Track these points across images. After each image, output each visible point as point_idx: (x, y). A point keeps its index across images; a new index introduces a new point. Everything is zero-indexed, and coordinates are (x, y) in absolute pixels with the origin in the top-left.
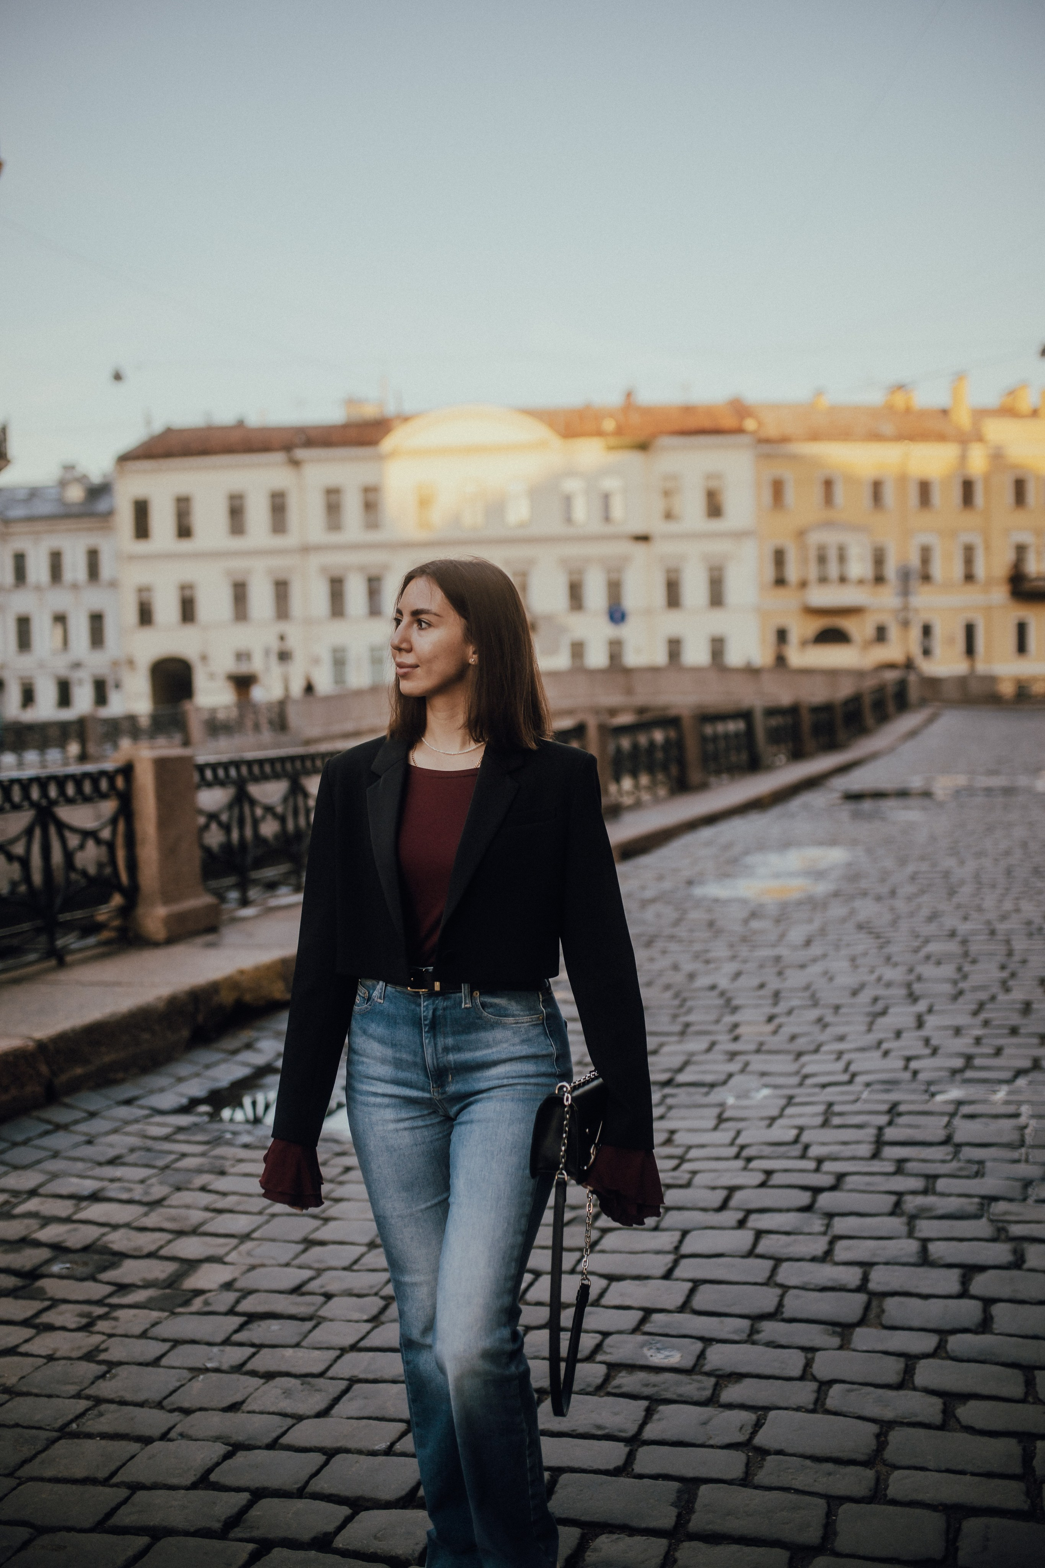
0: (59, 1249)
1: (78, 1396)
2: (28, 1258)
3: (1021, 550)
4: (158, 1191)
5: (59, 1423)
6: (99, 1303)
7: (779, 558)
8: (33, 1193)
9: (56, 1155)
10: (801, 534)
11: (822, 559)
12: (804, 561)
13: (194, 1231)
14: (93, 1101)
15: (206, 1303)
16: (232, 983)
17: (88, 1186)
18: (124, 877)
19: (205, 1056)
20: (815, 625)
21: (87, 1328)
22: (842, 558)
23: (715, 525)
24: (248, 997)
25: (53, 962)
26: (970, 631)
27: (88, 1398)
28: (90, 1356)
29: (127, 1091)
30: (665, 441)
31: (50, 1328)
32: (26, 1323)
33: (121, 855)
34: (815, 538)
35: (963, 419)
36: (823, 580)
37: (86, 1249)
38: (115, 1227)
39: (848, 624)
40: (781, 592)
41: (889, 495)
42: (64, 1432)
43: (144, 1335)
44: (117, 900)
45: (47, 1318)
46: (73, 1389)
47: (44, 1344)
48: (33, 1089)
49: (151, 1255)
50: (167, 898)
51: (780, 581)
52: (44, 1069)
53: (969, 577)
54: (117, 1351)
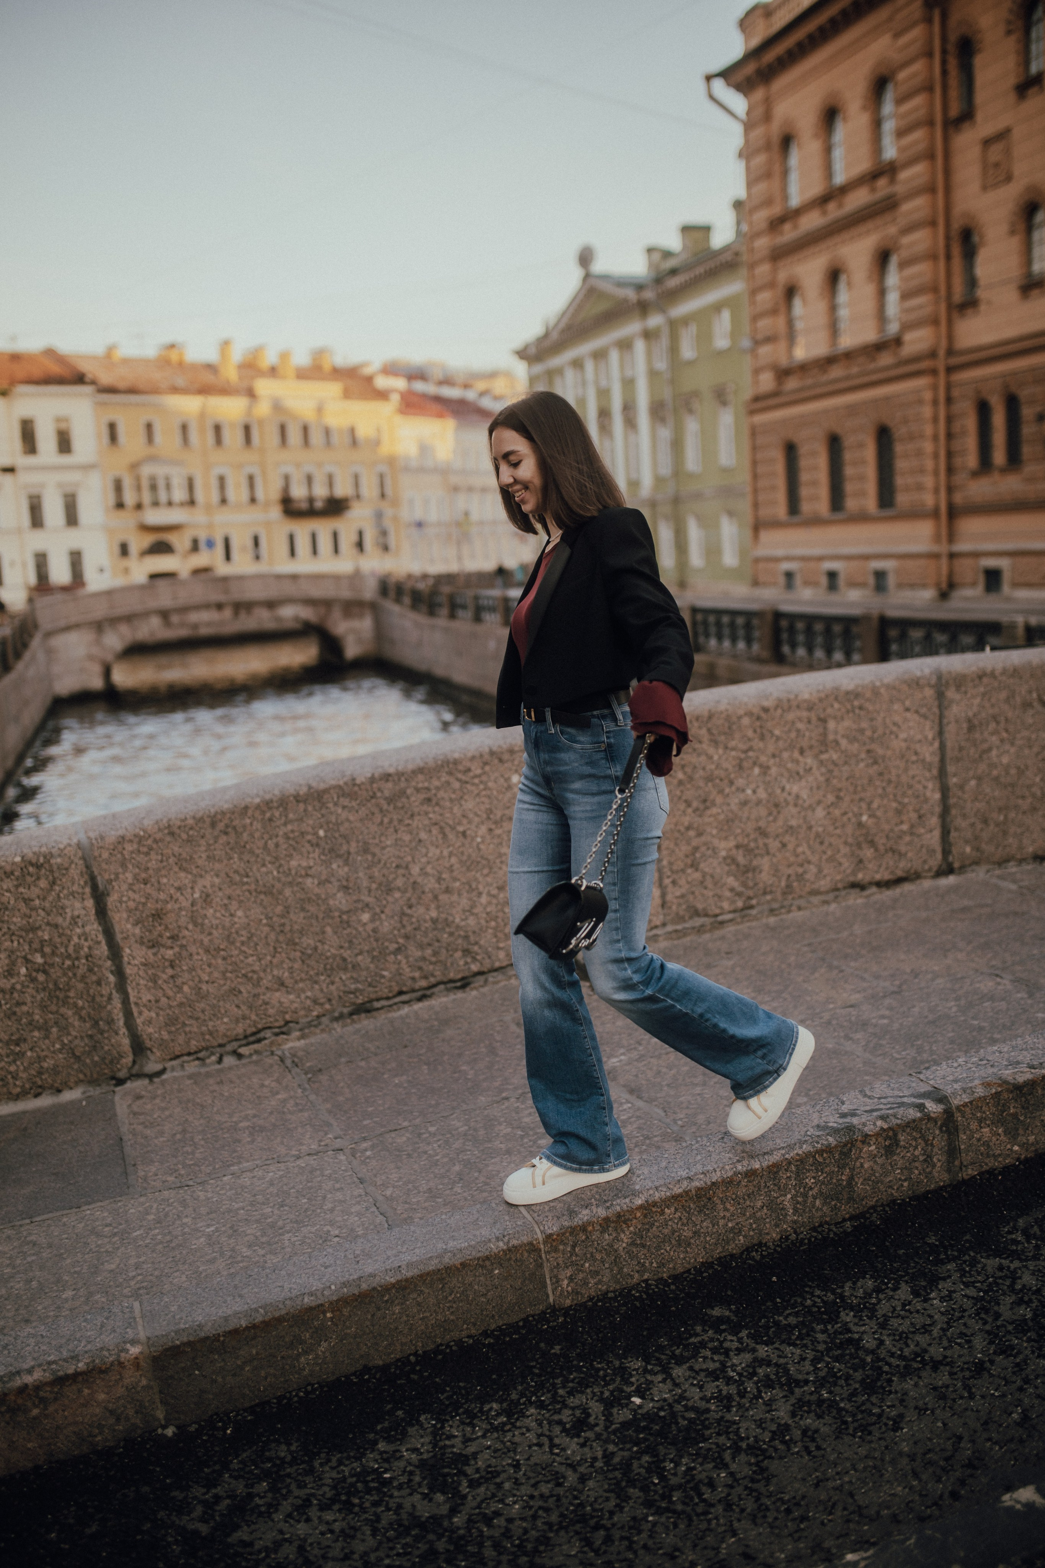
3: (287, 478)
7: (118, 487)
10: (134, 467)
11: (154, 487)
12: (139, 488)
20: (148, 540)
22: (168, 487)
23: (65, 459)
26: (256, 541)
30: (22, 389)
34: (146, 471)
35: (231, 374)
36: (156, 504)
39: (172, 538)
40: (122, 514)
41: (194, 436)
51: (120, 505)
53: (253, 500)
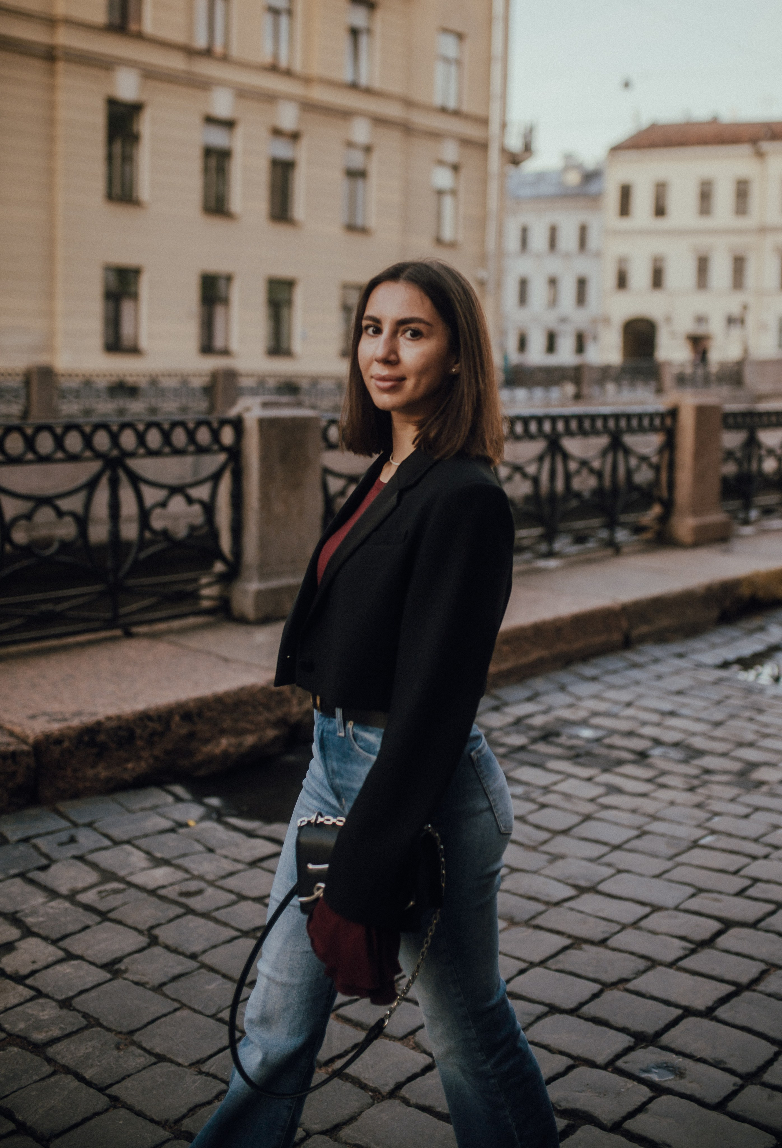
0: (657, 742)
1: (699, 826)
2: (638, 744)
4: (718, 715)
5: (693, 838)
6: (696, 777)
8: (629, 705)
9: (637, 683)
13: (751, 745)
14: (657, 651)
15: (771, 789)
16: (749, 581)
17: (667, 706)
18: (664, 493)
19: (730, 632)
21: (692, 789)
24: (761, 594)
25: (610, 551)
27: (706, 828)
28: (699, 806)
29: (677, 648)
31: (663, 786)
32: (649, 781)
33: (664, 476)
37: (676, 745)
38: (693, 734)
42: (695, 844)
43: (732, 800)
44: (656, 510)
45: (662, 780)
46: (695, 823)
47: (664, 795)
48: (617, 637)
49: (724, 755)
50: (696, 512)
52: (624, 624)
54: (716, 806)
